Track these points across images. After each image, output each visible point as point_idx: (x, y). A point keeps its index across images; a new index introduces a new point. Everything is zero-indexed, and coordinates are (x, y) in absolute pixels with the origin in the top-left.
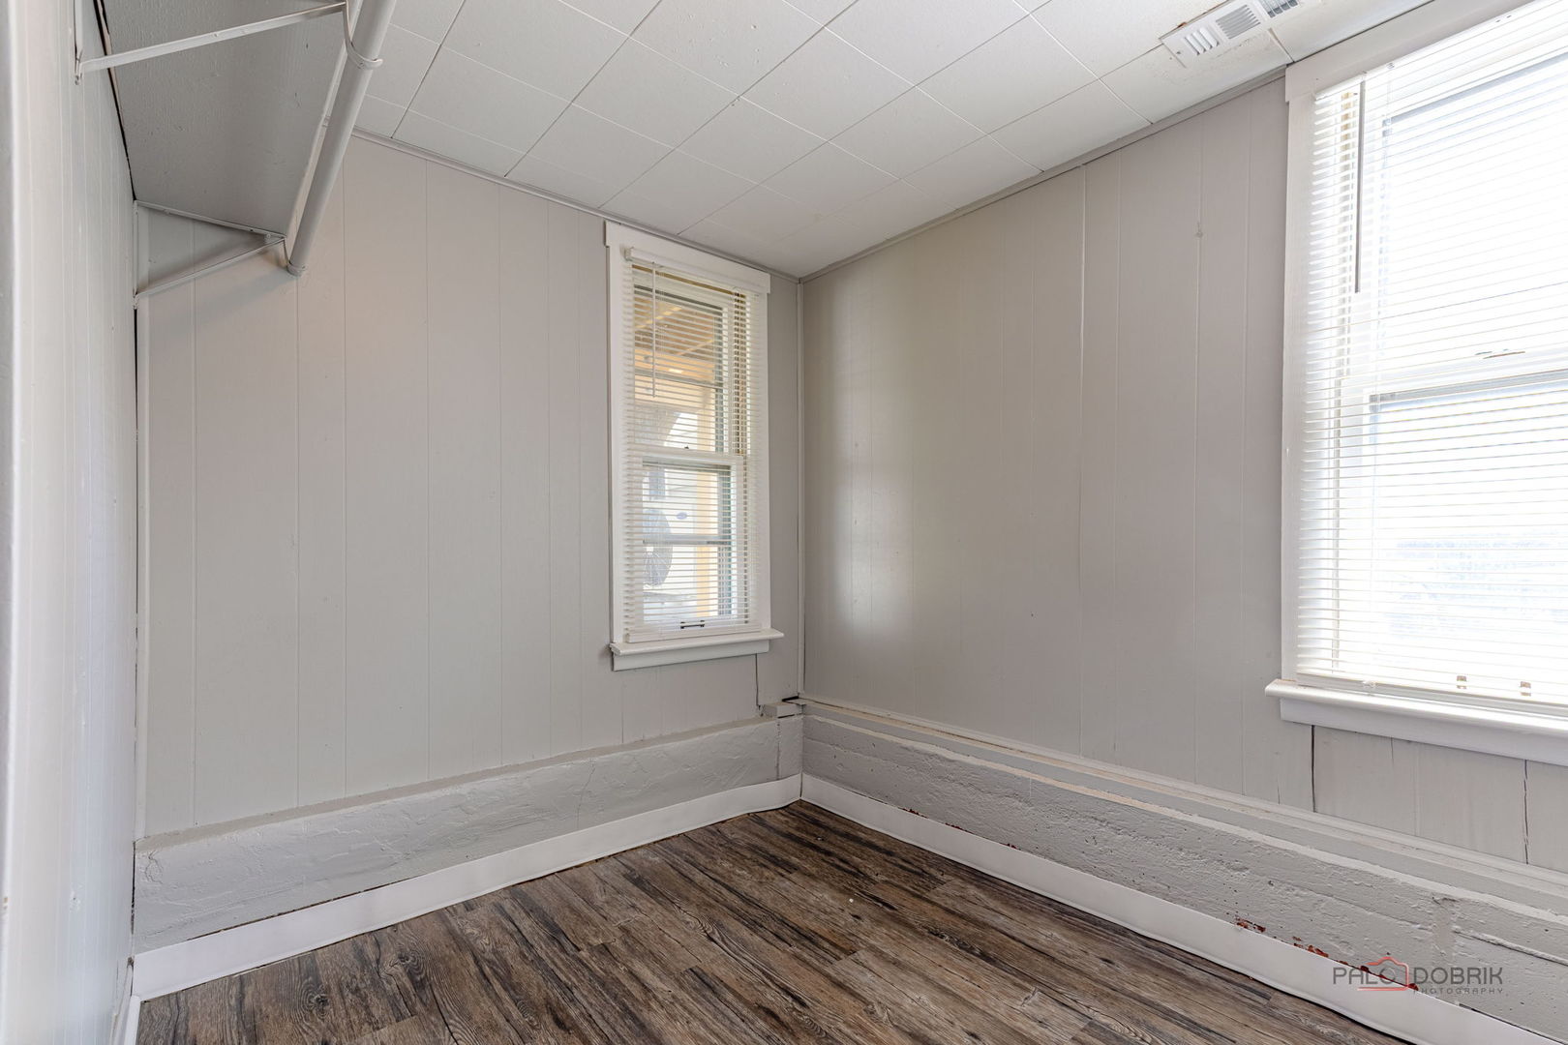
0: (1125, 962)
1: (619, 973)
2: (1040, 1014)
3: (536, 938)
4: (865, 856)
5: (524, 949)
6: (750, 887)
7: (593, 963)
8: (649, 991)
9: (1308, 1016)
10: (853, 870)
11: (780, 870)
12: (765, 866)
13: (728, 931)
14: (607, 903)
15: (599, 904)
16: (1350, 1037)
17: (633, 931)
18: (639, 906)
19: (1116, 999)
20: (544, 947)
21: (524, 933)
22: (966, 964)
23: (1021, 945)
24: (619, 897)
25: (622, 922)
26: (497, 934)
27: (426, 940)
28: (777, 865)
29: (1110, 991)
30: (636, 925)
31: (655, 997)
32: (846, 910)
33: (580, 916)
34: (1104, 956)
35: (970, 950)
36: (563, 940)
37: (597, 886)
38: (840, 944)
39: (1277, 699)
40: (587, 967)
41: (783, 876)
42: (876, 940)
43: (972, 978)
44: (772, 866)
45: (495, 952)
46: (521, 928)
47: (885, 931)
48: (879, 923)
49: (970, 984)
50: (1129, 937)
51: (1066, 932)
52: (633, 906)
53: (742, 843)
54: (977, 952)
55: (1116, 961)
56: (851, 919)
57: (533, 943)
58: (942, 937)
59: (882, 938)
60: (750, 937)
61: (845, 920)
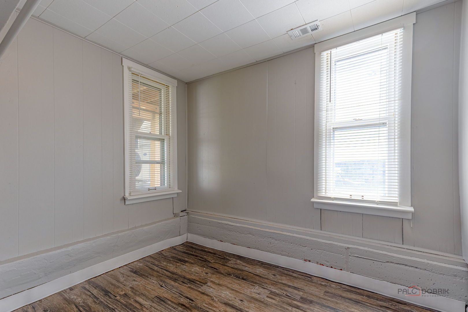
0: (279, 275)
1: (132, 301)
2: (258, 292)
3: (99, 295)
4: (208, 256)
5: (95, 300)
6: (173, 269)
7: (122, 300)
8: (142, 305)
9: (320, 281)
10: (204, 260)
11: (182, 263)
12: (177, 262)
13: (167, 283)
14: (125, 280)
15: (122, 281)
16: (329, 284)
17: (135, 288)
18: (136, 280)
19: (277, 284)
20: (103, 298)
21: (95, 294)
22: (238, 282)
23: (252, 274)
24: (129, 278)
25: (131, 286)
26: (84, 296)
27: (55, 303)
28: (181, 261)
29: (275, 283)
30: (136, 286)
31: (144, 307)
32: (203, 272)
33: (115, 286)
34: (273, 274)
35: (239, 278)
36: (110, 294)
37: (121, 276)
38: (202, 282)
39: (313, 202)
40: (119, 302)
41: (183, 264)
42: (213, 279)
43: (240, 285)
44: (179, 262)
45: (83, 303)
46: (93, 293)
47: (215, 276)
48: (213, 274)
49: (240, 287)
50: (279, 268)
51: (263, 269)
52: (134, 280)
53: (169, 256)
54: (241, 278)
55: (276, 275)
56: (205, 274)
57: (99, 297)
58: (231, 275)
59: (214, 278)
60: (174, 284)
61: (203, 275)
